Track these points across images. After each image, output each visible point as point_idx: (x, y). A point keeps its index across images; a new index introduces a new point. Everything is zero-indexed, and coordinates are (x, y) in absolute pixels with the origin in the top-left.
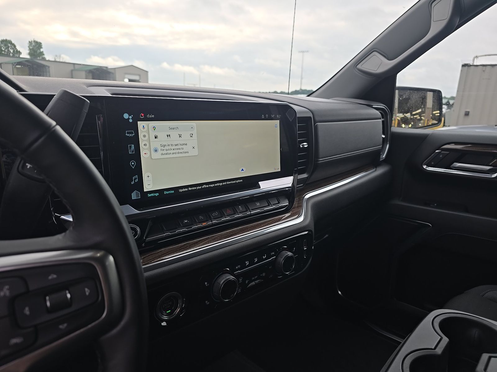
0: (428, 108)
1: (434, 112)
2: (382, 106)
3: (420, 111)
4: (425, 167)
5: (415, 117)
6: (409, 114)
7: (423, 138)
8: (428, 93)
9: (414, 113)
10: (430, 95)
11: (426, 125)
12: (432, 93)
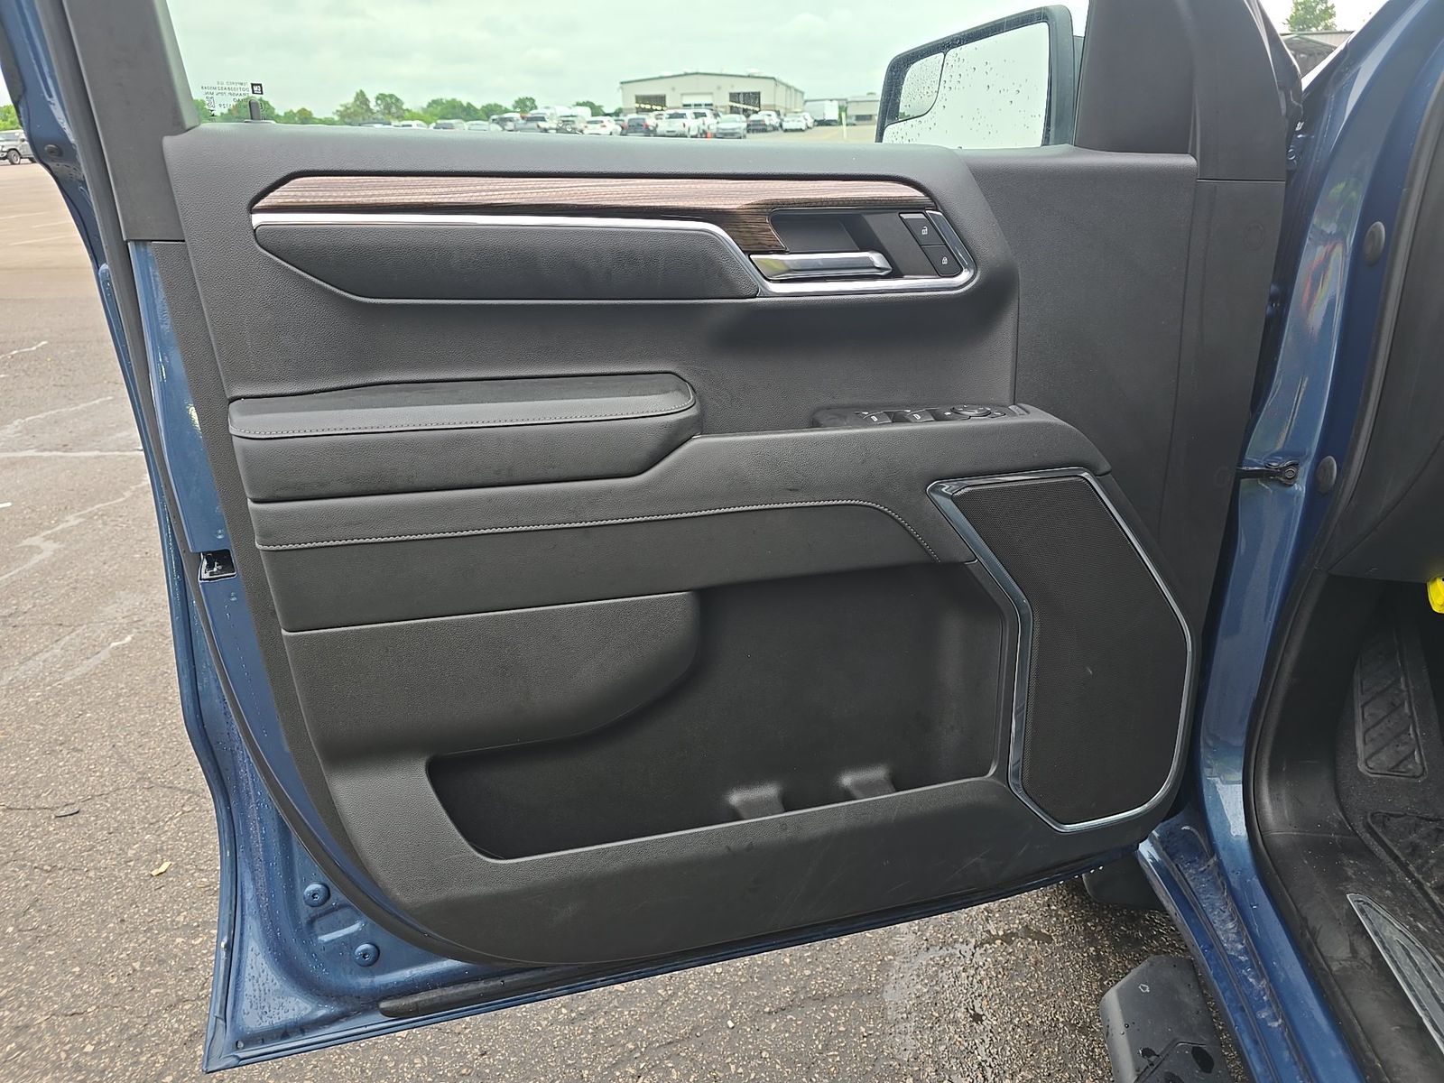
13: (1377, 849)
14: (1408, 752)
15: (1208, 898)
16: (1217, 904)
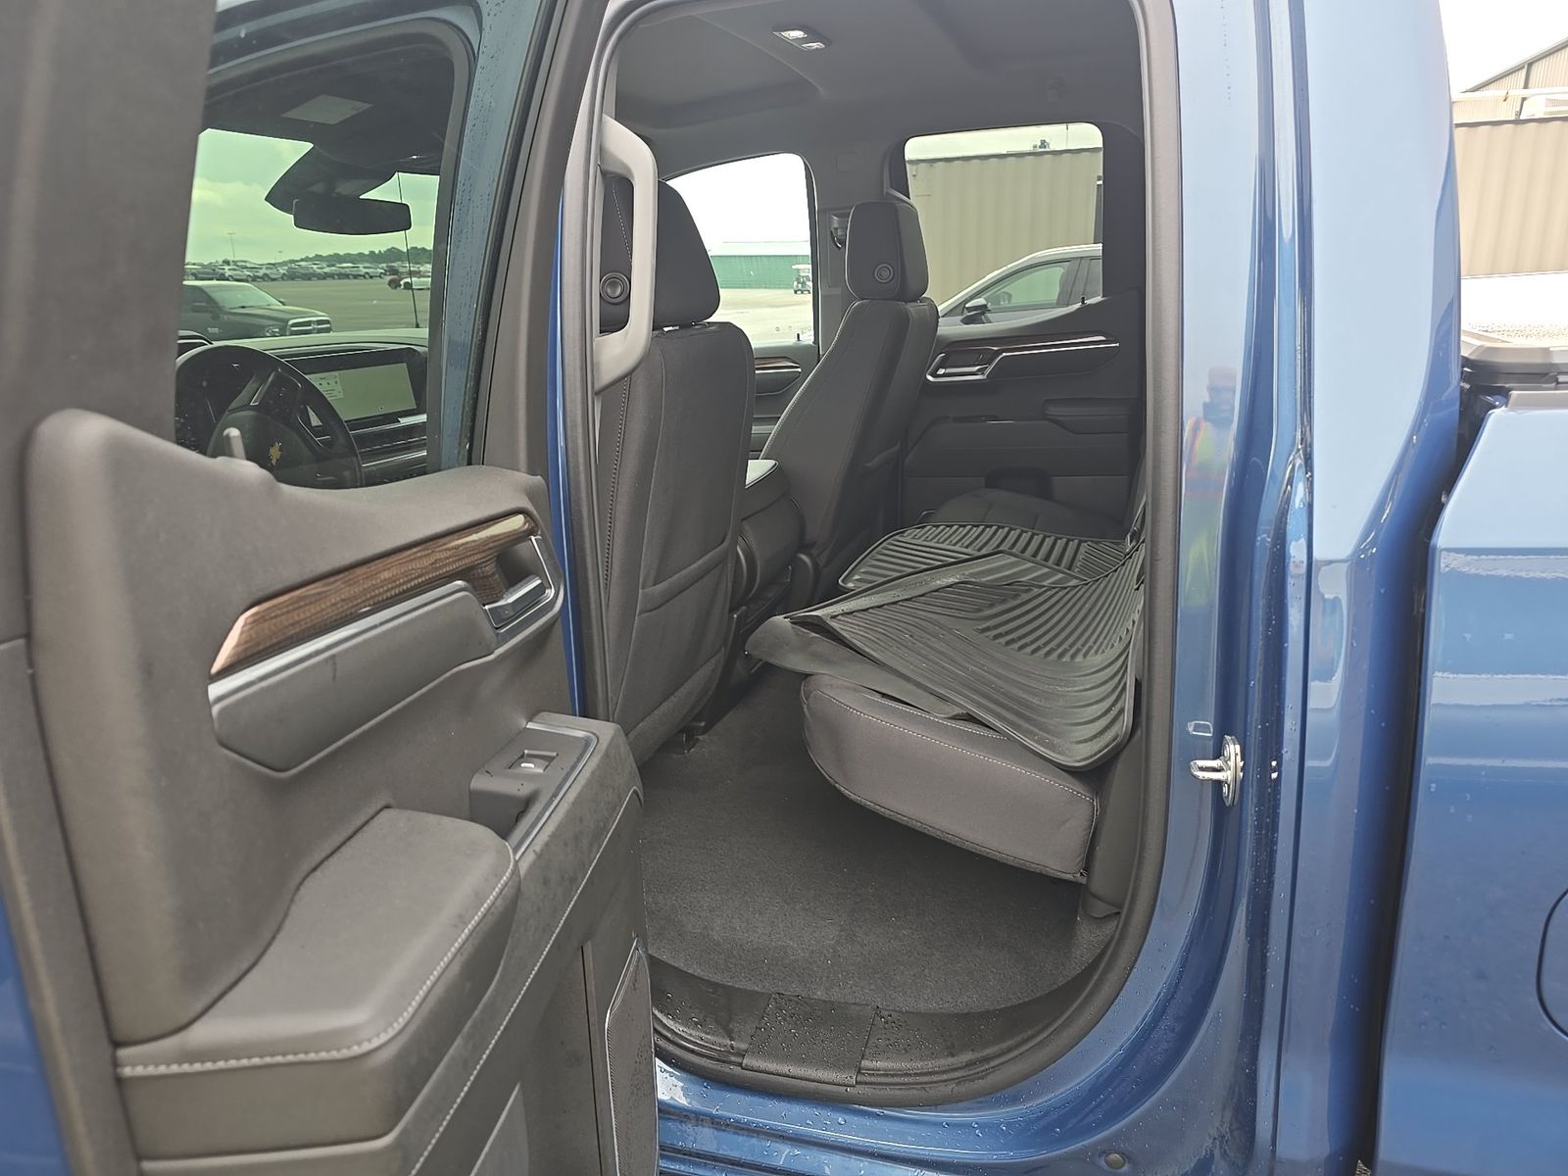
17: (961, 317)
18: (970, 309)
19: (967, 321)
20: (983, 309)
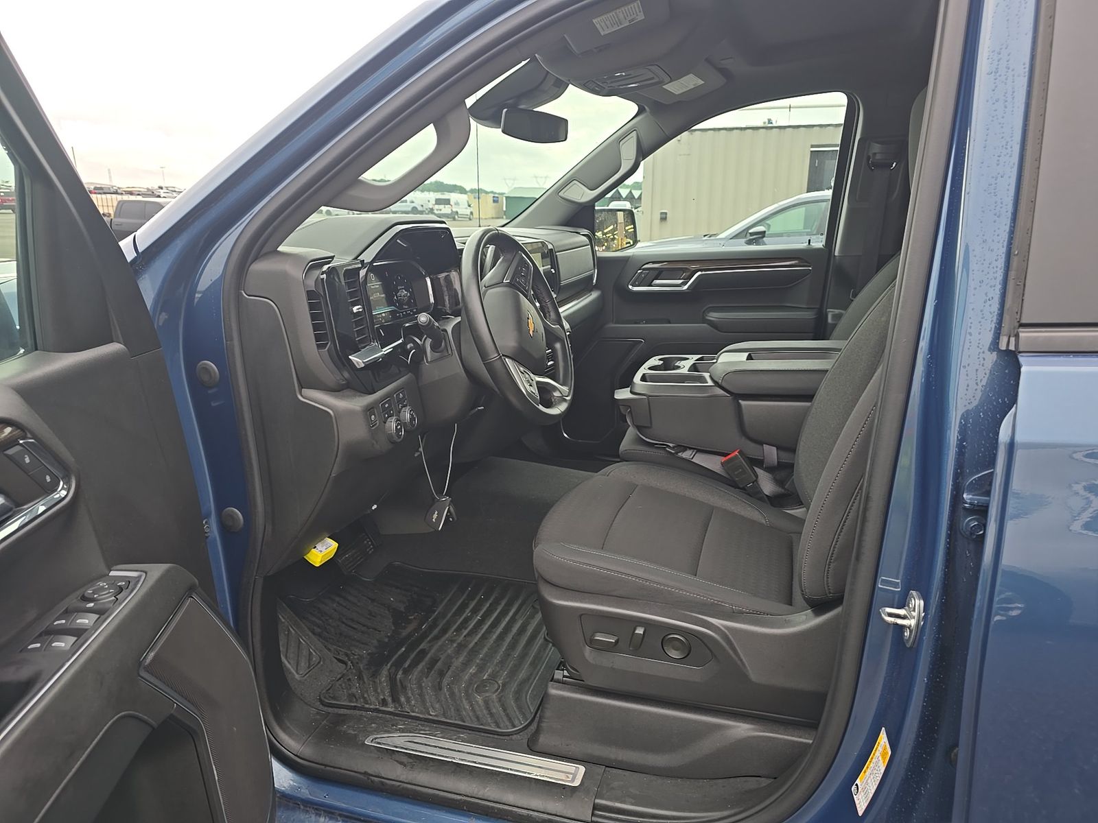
0: (620, 223)
1: (627, 228)
2: (586, 232)
3: (612, 227)
4: (630, 287)
5: (607, 235)
6: (601, 232)
7: (626, 260)
8: (618, 212)
9: (605, 231)
10: (620, 215)
11: (620, 248)
12: (622, 213)
13: (342, 711)
14: (308, 653)
15: (294, 820)
16: (302, 817)
17: (745, 240)
18: (752, 234)
19: (749, 242)
20: (763, 234)
